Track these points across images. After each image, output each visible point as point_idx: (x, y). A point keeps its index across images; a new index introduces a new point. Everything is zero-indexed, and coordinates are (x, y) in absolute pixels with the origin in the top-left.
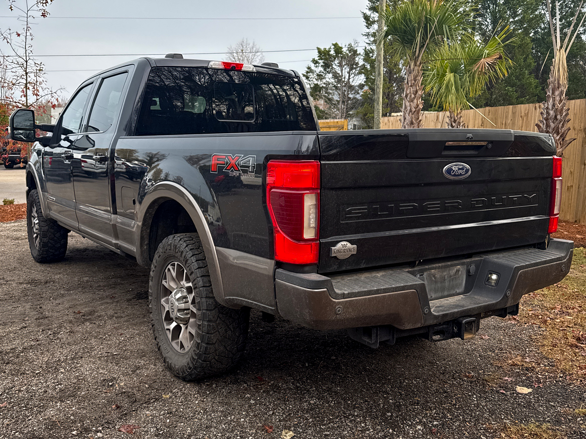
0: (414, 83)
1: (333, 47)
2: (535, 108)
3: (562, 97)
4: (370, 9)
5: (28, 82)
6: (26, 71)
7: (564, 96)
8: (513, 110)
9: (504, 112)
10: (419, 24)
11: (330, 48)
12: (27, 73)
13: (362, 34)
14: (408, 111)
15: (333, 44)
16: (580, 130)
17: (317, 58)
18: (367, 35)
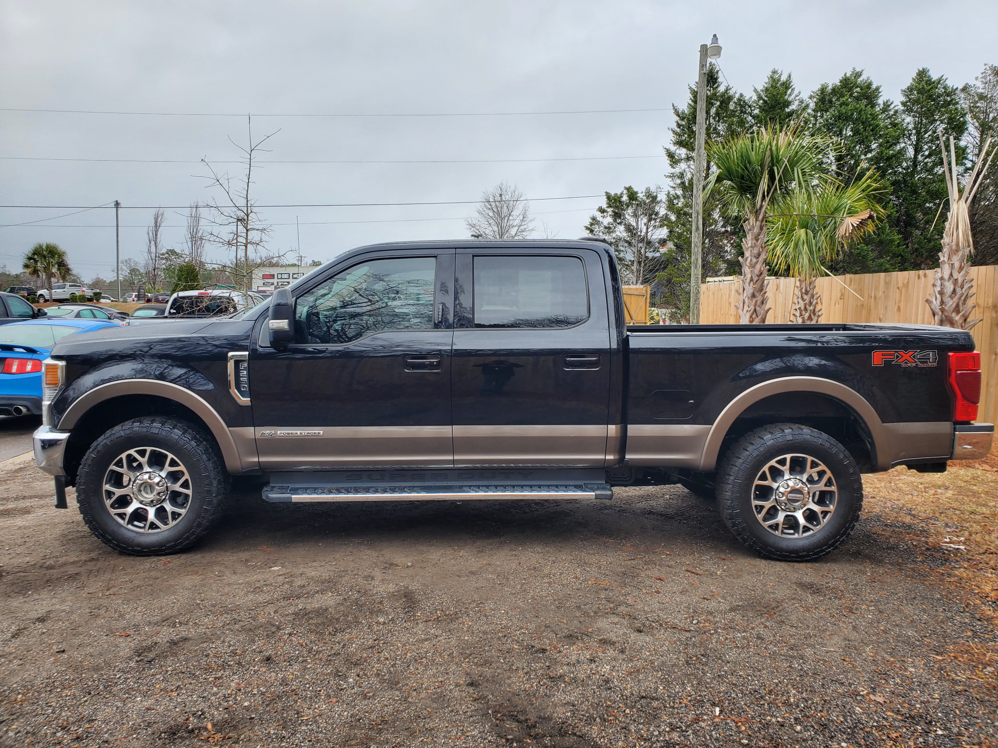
0: (755, 243)
1: (625, 192)
2: (919, 277)
3: (963, 264)
4: (676, 143)
5: (249, 241)
6: (246, 228)
7: (965, 262)
8: (885, 279)
9: (872, 281)
10: (762, 165)
11: (622, 193)
12: (247, 230)
13: (665, 176)
14: (748, 280)
15: (626, 188)
16: (987, 307)
17: (604, 206)
18: (672, 176)
